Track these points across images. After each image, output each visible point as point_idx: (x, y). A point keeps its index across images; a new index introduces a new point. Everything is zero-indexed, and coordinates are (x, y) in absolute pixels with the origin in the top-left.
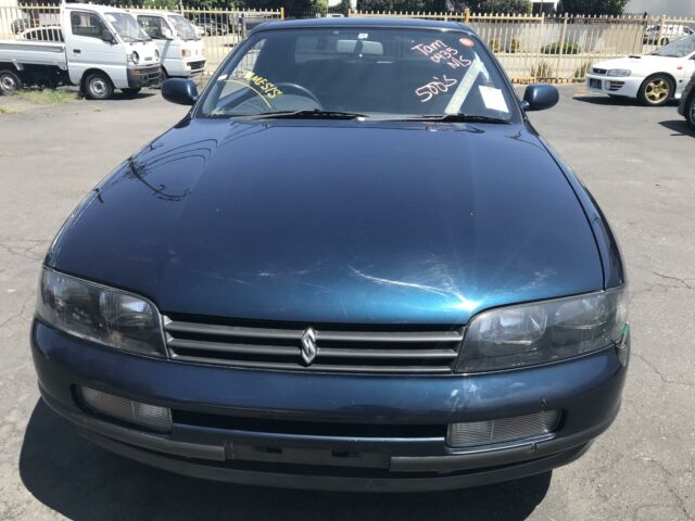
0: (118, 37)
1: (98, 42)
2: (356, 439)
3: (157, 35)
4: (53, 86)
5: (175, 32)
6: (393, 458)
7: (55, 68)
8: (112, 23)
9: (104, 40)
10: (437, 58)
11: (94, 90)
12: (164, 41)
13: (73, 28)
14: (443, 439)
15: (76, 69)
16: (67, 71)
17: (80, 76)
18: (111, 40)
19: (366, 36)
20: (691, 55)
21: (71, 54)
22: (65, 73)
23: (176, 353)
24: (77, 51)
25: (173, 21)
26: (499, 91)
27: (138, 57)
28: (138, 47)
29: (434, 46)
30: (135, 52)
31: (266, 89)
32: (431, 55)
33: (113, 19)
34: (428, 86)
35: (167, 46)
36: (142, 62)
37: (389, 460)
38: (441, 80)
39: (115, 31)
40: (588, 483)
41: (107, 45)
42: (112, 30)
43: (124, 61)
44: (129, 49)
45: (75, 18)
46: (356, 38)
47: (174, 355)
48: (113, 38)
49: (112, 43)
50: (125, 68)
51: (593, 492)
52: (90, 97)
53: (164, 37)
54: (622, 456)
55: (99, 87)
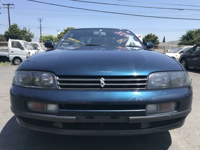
0: (25, 48)
1: (19, 49)
2: (118, 111)
3: (35, 48)
4: (4, 62)
5: (41, 48)
6: (130, 117)
7: (5, 57)
8: (23, 44)
9: (21, 49)
10: (121, 35)
11: (16, 62)
12: (37, 50)
13: (12, 46)
14: (145, 110)
15: (11, 57)
16: (9, 57)
17: (13, 59)
18: (23, 49)
19: (102, 30)
20: (179, 52)
21: (10, 53)
22: (8, 58)
23: (60, 87)
24: (12, 52)
25: (40, 45)
26: (139, 42)
27: (30, 53)
28: (30, 51)
29: (120, 32)
30: (29, 52)
31: (76, 41)
32: (120, 34)
33: (24, 44)
34: (120, 40)
35: (38, 51)
36: (31, 55)
37: (129, 118)
38: (123, 39)
39: (24, 46)
40: (183, 141)
41: (22, 50)
42: (23, 46)
43: (26, 54)
44: (28, 51)
45: (13, 43)
46: (99, 31)
47: (60, 88)
48: (23, 48)
49: (23, 50)
50: (26, 56)
51: (185, 142)
52: (15, 64)
53: (37, 49)
54: (191, 134)
55: (18, 61)
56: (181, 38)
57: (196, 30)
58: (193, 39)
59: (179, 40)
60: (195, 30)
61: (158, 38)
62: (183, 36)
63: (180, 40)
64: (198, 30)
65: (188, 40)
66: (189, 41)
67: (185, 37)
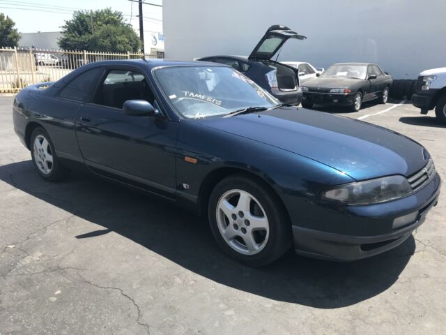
56: (63, 27)
57: (92, 13)
58: (91, 33)
59: (61, 32)
60: (90, 12)
61: (14, 24)
62: (67, 23)
63: (64, 33)
64: (97, 12)
65: (80, 33)
66: (83, 36)
67: (73, 26)
